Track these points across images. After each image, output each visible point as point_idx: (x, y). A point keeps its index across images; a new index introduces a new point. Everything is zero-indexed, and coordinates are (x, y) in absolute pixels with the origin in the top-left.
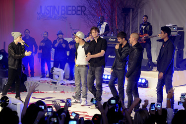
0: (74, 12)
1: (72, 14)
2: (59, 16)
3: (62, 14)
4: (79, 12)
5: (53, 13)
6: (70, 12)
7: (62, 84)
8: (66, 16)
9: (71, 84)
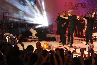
0: (81, 6)
3: (75, 7)
4: (83, 6)
5: (72, 6)
6: (79, 6)
8: (77, 8)
9: (77, 39)
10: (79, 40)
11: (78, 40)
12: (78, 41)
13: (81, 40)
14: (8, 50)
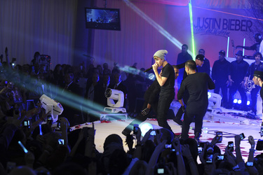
0: (238, 27)
1: (236, 30)
2: (220, 30)
3: (223, 29)
4: (244, 28)
5: (213, 27)
6: (233, 27)
7: (218, 113)
8: (228, 31)
9: (229, 113)
10: (235, 114)
11: (230, 116)
12: (232, 117)
13: (240, 115)
14: (46, 151)
